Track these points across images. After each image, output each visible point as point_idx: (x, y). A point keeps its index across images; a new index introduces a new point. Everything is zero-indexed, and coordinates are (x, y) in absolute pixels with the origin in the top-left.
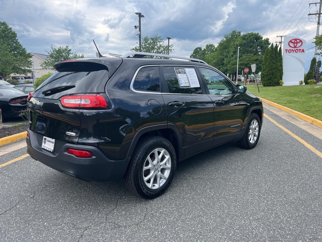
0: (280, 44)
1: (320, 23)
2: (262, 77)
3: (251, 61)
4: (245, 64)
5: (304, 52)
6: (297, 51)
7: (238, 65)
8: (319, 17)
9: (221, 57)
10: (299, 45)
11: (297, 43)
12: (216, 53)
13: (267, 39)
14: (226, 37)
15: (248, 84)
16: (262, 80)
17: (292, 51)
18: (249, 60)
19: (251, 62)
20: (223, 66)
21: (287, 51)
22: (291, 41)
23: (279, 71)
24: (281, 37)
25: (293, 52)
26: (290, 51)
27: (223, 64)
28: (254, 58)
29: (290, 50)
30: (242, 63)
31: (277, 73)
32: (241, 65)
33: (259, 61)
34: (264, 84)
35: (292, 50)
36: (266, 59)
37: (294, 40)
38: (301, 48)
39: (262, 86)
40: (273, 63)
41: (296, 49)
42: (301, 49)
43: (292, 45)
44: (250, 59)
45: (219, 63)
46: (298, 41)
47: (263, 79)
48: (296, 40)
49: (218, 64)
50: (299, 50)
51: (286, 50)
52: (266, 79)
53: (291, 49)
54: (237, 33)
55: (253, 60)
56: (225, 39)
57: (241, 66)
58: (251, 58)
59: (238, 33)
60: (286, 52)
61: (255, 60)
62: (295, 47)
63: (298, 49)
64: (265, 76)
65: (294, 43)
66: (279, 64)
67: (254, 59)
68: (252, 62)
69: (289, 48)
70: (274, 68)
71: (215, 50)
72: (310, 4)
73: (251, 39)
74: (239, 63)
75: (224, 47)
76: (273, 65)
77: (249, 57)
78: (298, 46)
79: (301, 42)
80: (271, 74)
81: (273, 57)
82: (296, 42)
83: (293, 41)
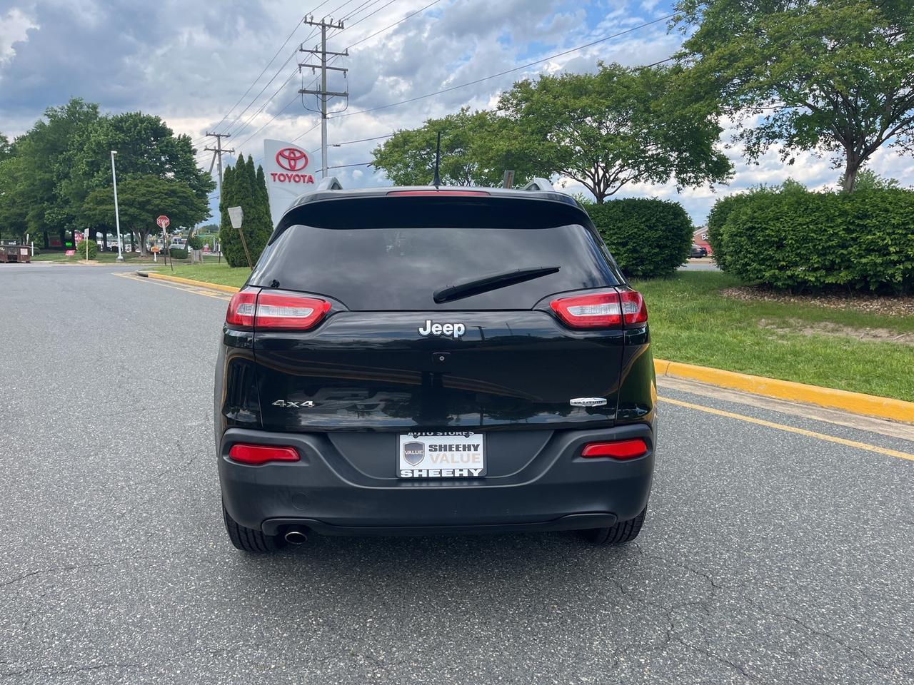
0: (217, 155)
1: (328, 116)
2: (225, 243)
3: (156, 196)
4: (140, 203)
5: (312, 182)
6: (297, 179)
7: (118, 204)
8: (323, 101)
9: (40, 175)
10: (300, 163)
11: (295, 159)
12: (20, 163)
13: (184, 136)
14: (51, 117)
15: (155, 260)
16: (225, 249)
17: (287, 178)
18: (148, 191)
19: (156, 198)
20: (52, 204)
21: (277, 177)
22: (281, 154)
23: (265, 227)
24: (218, 136)
25: (290, 181)
26: (282, 178)
27: (53, 199)
28: (161, 187)
29: (282, 175)
30: (128, 199)
31: (261, 232)
32: (125, 205)
33: (178, 197)
34: (233, 261)
35: (287, 175)
36: (228, 193)
37: (288, 151)
38: (306, 172)
39: (226, 264)
40: (248, 204)
41: (294, 173)
42: (306, 176)
43: (285, 162)
44: (151, 189)
45: (39, 196)
46: (298, 155)
47: (228, 247)
48: (292, 151)
49: (36, 196)
50: (302, 176)
51: (272, 174)
52: (237, 246)
53: (285, 172)
54: (85, 109)
55: (162, 193)
56: (47, 121)
57: (126, 208)
58: (153, 187)
59: (89, 107)
60: (275, 181)
61: (166, 194)
62: (293, 169)
63: (300, 173)
64: (233, 239)
65: (289, 159)
66: (262, 208)
67: (162, 191)
68: (159, 198)
69: (279, 171)
70: (254, 219)
71: (11, 150)
72: (300, 66)
73: (139, 132)
74: (118, 198)
75: (48, 145)
76: (249, 212)
77: (148, 183)
78: (300, 167)
79: (304, 158)
80: (248, 235)
81: (248, 191)
82: (292, 156)
83: (287, 153)
